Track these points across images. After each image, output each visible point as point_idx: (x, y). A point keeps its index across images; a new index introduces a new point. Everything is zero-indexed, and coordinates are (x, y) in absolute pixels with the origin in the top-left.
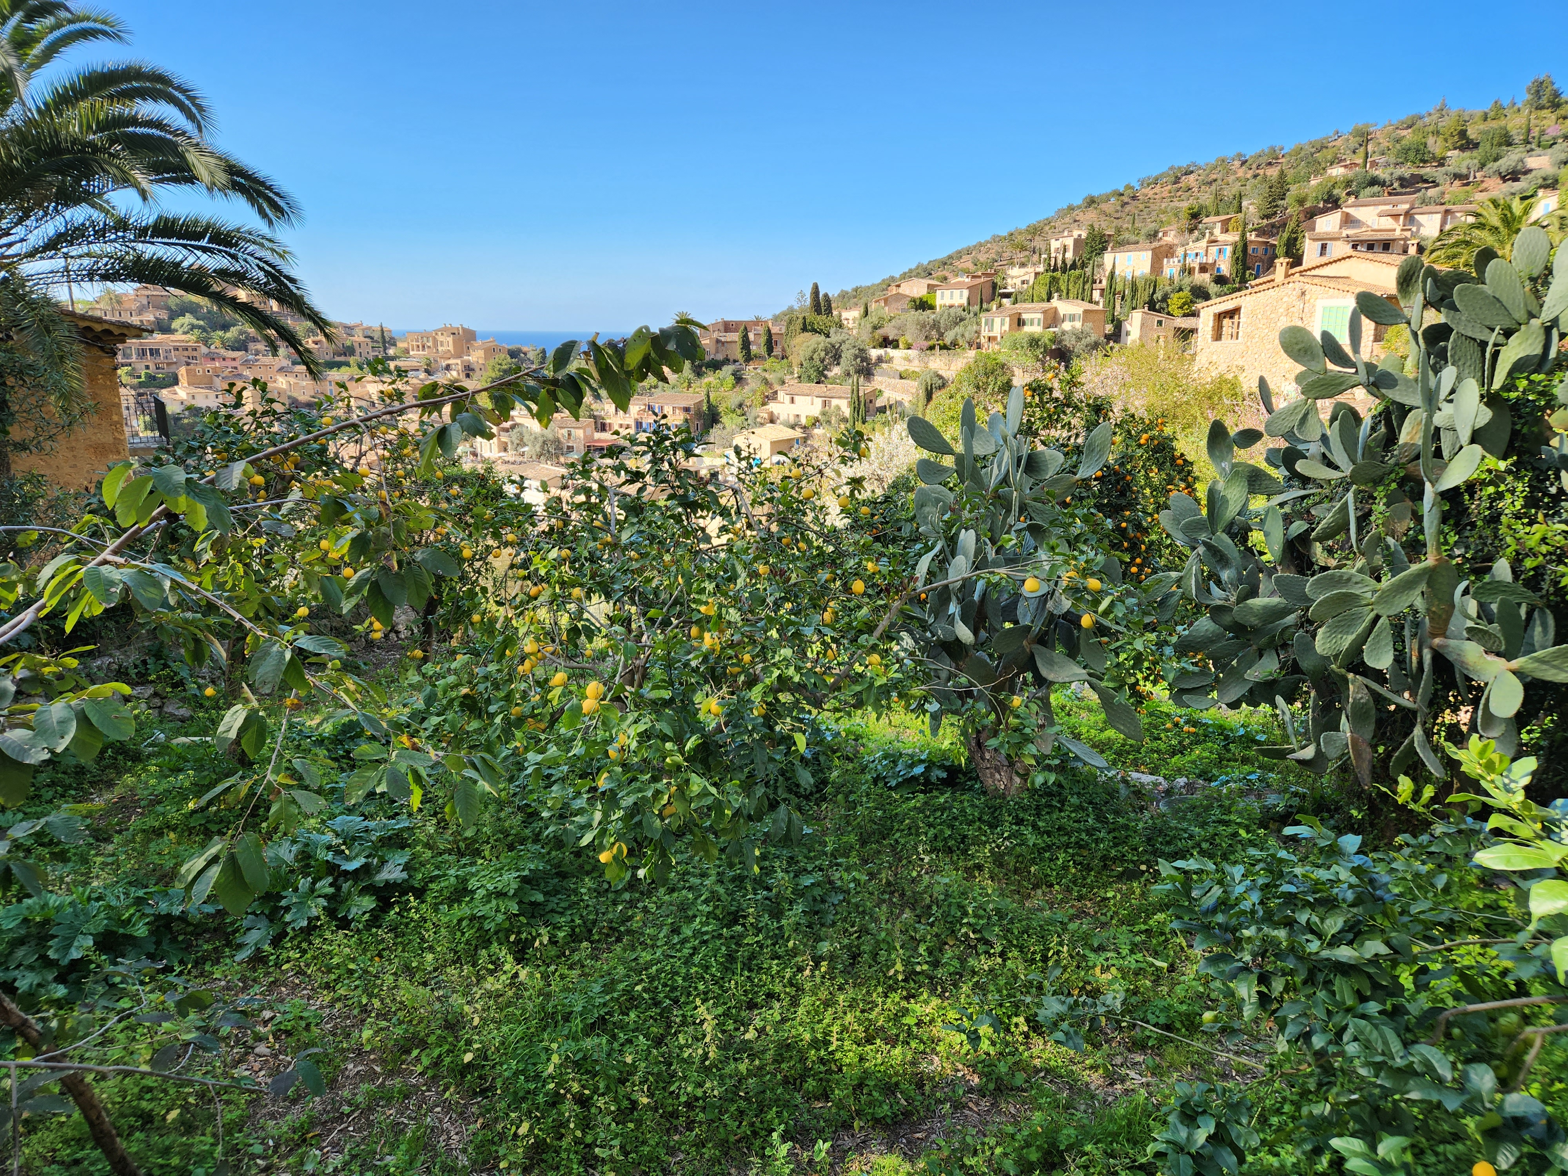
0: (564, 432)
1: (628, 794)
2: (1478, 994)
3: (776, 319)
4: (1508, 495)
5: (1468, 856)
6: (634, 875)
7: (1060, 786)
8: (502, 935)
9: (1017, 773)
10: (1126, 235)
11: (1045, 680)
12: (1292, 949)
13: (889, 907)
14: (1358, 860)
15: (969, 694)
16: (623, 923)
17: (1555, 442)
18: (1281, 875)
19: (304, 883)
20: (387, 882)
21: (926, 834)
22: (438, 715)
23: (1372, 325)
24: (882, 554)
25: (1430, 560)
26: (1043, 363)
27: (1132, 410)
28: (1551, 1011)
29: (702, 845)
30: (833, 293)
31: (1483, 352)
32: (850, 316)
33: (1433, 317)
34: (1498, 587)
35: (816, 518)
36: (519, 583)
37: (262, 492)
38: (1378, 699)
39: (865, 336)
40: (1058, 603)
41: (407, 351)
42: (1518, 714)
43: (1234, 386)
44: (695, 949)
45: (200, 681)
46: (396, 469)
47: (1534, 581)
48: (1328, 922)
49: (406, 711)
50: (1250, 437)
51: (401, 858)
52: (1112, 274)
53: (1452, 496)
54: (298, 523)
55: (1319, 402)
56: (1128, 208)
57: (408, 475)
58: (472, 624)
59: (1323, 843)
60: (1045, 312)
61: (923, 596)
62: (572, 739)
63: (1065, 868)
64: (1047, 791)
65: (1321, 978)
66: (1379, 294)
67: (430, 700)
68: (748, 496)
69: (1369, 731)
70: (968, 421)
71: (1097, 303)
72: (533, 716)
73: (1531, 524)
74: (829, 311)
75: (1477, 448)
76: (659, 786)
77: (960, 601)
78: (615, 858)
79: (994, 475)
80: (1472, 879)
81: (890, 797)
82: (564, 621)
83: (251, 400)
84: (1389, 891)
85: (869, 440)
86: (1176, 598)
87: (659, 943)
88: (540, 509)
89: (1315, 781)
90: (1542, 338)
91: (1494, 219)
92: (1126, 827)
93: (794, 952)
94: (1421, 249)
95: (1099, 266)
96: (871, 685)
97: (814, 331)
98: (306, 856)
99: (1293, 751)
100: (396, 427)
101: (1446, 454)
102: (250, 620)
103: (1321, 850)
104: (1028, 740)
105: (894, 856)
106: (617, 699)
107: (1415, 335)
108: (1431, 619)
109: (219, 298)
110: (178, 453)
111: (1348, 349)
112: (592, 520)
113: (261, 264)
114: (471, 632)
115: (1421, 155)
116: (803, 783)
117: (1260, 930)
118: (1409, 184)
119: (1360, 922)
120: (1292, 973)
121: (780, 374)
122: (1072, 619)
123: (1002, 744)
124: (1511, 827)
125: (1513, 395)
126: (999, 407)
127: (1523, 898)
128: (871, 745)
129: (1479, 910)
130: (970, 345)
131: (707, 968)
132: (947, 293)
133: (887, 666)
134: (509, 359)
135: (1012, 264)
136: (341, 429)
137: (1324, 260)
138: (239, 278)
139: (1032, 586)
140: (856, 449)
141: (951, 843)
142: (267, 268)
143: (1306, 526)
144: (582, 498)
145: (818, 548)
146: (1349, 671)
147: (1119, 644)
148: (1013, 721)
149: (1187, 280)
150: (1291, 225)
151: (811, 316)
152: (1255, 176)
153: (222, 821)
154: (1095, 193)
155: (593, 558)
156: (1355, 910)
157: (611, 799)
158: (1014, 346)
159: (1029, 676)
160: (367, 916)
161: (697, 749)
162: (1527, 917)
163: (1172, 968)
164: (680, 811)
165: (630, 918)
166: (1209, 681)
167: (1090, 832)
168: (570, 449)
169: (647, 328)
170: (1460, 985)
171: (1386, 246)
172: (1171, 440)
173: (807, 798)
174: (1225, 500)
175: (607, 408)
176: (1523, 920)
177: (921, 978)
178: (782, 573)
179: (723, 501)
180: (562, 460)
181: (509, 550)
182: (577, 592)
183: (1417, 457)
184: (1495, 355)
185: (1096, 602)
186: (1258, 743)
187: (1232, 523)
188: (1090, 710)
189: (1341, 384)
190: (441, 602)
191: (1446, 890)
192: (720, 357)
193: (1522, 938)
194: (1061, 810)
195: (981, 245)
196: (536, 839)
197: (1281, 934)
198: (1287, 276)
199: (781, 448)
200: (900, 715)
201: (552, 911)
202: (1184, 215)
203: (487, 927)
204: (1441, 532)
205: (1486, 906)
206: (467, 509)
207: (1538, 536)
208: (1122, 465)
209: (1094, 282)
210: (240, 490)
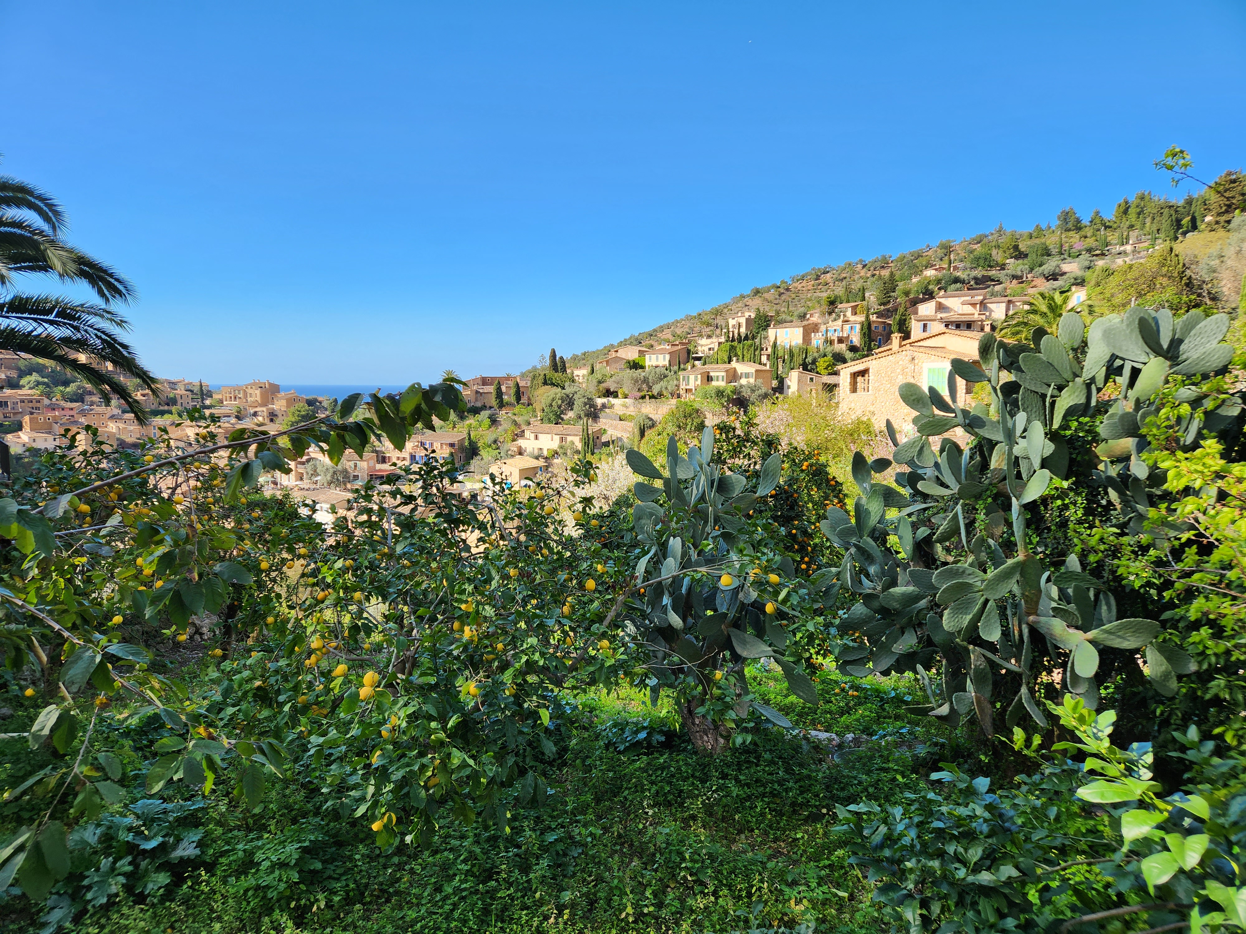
0: (352, 464)
1: (397, 769)
2: (1088, 905)
3: (523, 375)
4: (1072, 507)
5: (1072, 791)
6: (402, 840)
7: (755, 744)
8: (283, 902)
9: (722, 736)
10: (783, 316)
11: (740, 656)
12: (944, 877)
13: (619, 857)
14: (989, 799)
15: (681, 671)
16: (392, 885)
17: (1101, 467)
18: (931, 813)
19: (105, 863)
20: (181, 858)
21: (649, 790)
22: (234, 706)
23: (964, 382)
24: (609, 558)
25: (1020, 556)
26: (727, 409)
27: (795, 444)
28: (1145, 916)
29: (462, 811)
30: (567, 356)
31: (1044, 402)
32: (581, 373)
33: (1006, 377)
34: (1071, 576)
35: (556, 529)
36: (309, 589)
37: (88, 519)
38: (992, 664)
39: (592, 388)
40: (747, 594)
41: (221, 401)
42: (1097, 675)
43: (868, 426)
44: (455, 906)
45: (23, 683)
46: (206, 497)
47: (1097, 571)
48: (971, 851)
49: (206, 703)
50: (882, 464)
51: (195, 836)
52: (775, 345)
53: (1031, 507)
54: (119, 543)
55: (931, 438)
56: (783, 297)
57: (216, 501)
58: (267, 625)
59: (963, 786)
60: (727, 371)
61: (642, 590)
62: (351, 722)
63: (763, 814)
64: (745, 750)
65: (968, 899)
66: (966, 360)
67: (226, 693)
68: (501, 514)
69: (988, 690)
70: (672, 452)
71: (765, 365)
72: (317, 703)
73: (1091, 527)
74: (564, 369)
75: (1046, 472)
76: (424, 760)
77: (671, 595)
78: (385, 826)
79: (694, 494)
80: (1075, 809)
81: (620, 760)
82: (347, 620)
83: (83, 442)
84: (1014, 823)
85: (597, 468)
86: (836, 588)
87: (424, 902)
88: (329, 528)
89: (951, 732)
90: (1085, 391)
91: (1044, 308)
92: (809, 777)
93: (541, 903)
94: (993, 328)
95: (765, 338)
96: (602, 665)
97: (553, 384)
98: (108, 839)
99: (933, 709)
100: (208, 463)
101: (1024, 476)
102: (67, 629)
103: (960, 790)
104: (728, 707)
105: (623, 811)
106: (390, 685)
107: (995, 389)
108: (1026, 602)
109: (63, 360)
110: (16, 487)
111: (948, 399)
112: (373, 535)
113: (99, 334)
114: (265, 632)
115: (988, 262)
116: (547, 752)
117: (919, 861)
118: (982, 282)
119: (994, 850)
120: (946, 897)
121: (526, 418)
122: (759, 606)
123: (708, 711)
124: (1102, 768)
125: (1068, 433)
126: (696, 442)
127: (1116, 824)
128: (603, 716)
129: (1083, 835)
130: (672, 395)
131: (465, 922)
132: (654, 357)
133: (614, 649)
134: (307, 407)
135: (701, 336)
136: (160, 466)
137: (926, 335)
138: (81, 344)
139: (726, 581)
140: (587, 475)
141: (670, 797)
142: (103, 336)
143: (929, 532)
144: (365, 517)
145: (558, 553)
146: (970, 643)
147: (795, 626)
148: (716, 692)
149: (829, 349)
150: (901, 310)
151: (550, 374)
152: (873, 276)
153: (33, 809)
154: (759, 286)
155: (373, 567)
156: (990, 841)
157: (383, 774)
158: (705, 396)
159: (727, 654)
160: (162, 890)
161: (458, 726)
162: (1120, 840)
163: (852, 897)
164: (443, 781)
165: (399, 880)
166: (866, 654)
167: (781, 783)
168: (356, 477)
169: (419, 384)
170: (1074, 898)
171: (969, 325)
172: (825, 466)
173: (551, 763)
174: (867, 512)
175: (387, 446)
176: (1116, 841)
177: (648, 919)
178: (529, 575)
179: (480, 518)
180: (349, 486)
181: (302, 561)
182: (358, 595)
183: (1004, 479)
184: (1053, 404)
185: (777, 593)
186: (906, 703)
187: (874, 529)
188: (776, 680)
189: (945, 425)
190: (240, 607)
191: (1057, 819)
192: (479, 404)
193: (1118, 857)
194: (757, 765)
195: (677, 322)
196: (317, 812)
197: (935, 864)
198: (901, 346)
199: (528, 474)
200: (626, 690)
201: (330, 877)
202: (824, 303)
203: (270, 895)
204: (1026, 535)
205: (1088, 831)
206: (266, 528)
207: (1097, 537)
208: (790, 485)
209: (762, 349)
210: (65, 518)
